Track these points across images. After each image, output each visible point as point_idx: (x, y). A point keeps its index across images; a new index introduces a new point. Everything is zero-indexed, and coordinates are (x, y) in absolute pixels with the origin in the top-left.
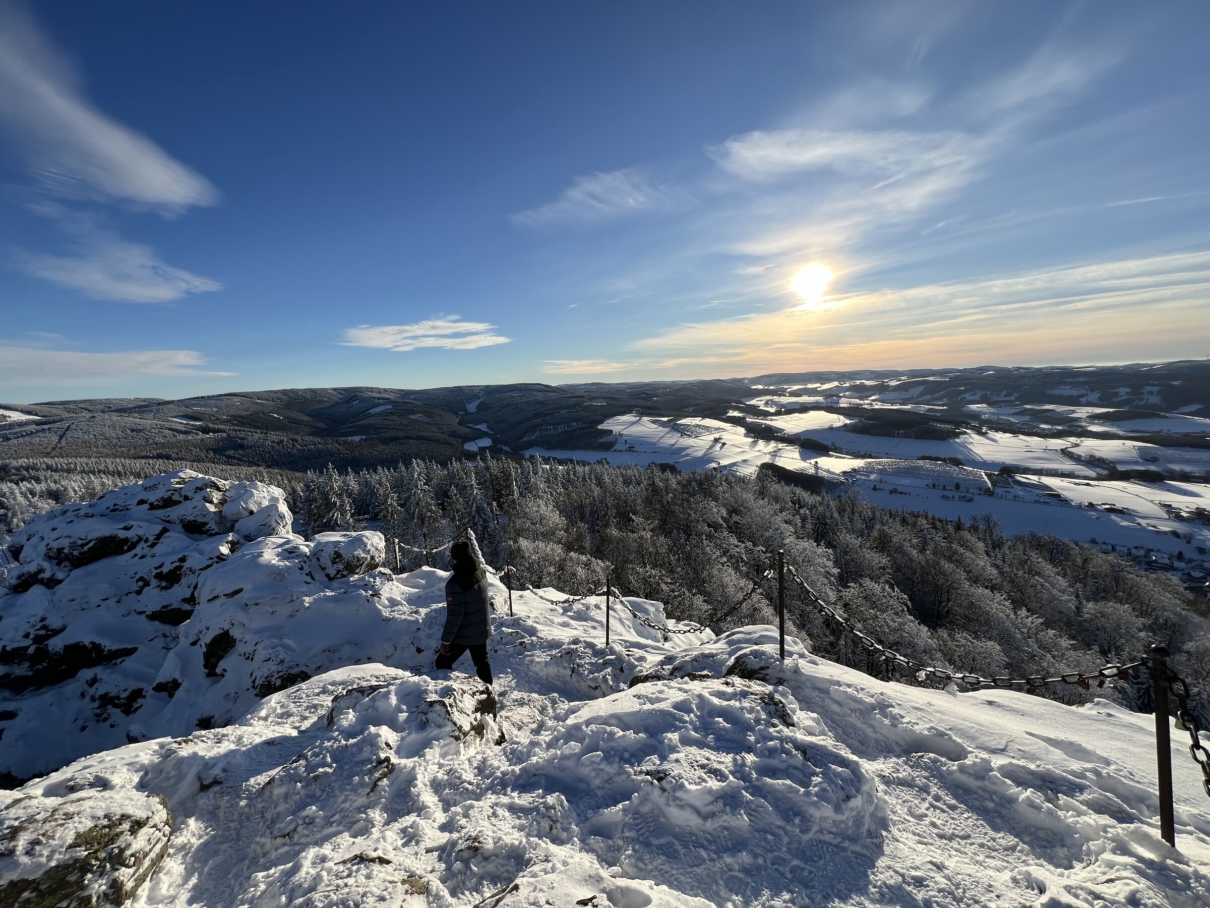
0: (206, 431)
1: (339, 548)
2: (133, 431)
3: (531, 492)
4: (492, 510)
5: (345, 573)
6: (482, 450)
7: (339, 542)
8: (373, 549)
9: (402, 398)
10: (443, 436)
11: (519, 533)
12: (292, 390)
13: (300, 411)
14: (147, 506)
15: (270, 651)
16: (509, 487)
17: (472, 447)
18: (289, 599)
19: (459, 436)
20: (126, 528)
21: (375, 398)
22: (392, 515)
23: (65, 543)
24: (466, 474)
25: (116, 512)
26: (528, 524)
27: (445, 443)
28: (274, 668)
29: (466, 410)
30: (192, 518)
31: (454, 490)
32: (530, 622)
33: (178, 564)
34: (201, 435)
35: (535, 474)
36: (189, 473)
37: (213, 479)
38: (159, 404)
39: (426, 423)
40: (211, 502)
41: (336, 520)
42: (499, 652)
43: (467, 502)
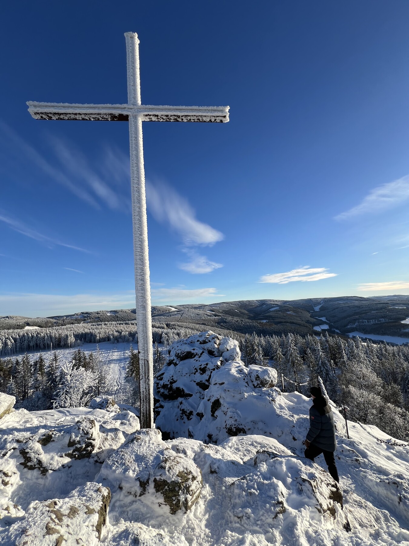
0: (215, 315)
1: (258, 373)
2: (197, 315)
3: (355, 358)
4: (331, 365)
5: (261, 386)
6: (324, 331)
7: (258, 371)
8: (272, 377)
9: (283, 304)
10: (302, 322)
11: (349, 382)
12: (242, 301)
13: (244, 309)
14: (199, 342)
15: (232, 414)
16: (340, 353)
17: (317, 329)
18: (239, 392)
19: (311, 323)
20: (194, 350)
21: (272, 304)
22: (279, 358)
23: (179, 352)
24: (315, 343)
25: (191, 343)
26: (355, 378)
27: (304, 326)
28: (233, 422)
29: (314, 310)
30: (211, 349)
31: (309, 351)
32: (361, 447)
33: (205, 366)
34: (214, 317)
35: (357, 348)
36: (211, 332)
37: (217, 335)
38: (204, 306)
39: (294, 316)
40: (216, 344)
41: (256, 357)
42: (341, 460)
43: (316, 358)
